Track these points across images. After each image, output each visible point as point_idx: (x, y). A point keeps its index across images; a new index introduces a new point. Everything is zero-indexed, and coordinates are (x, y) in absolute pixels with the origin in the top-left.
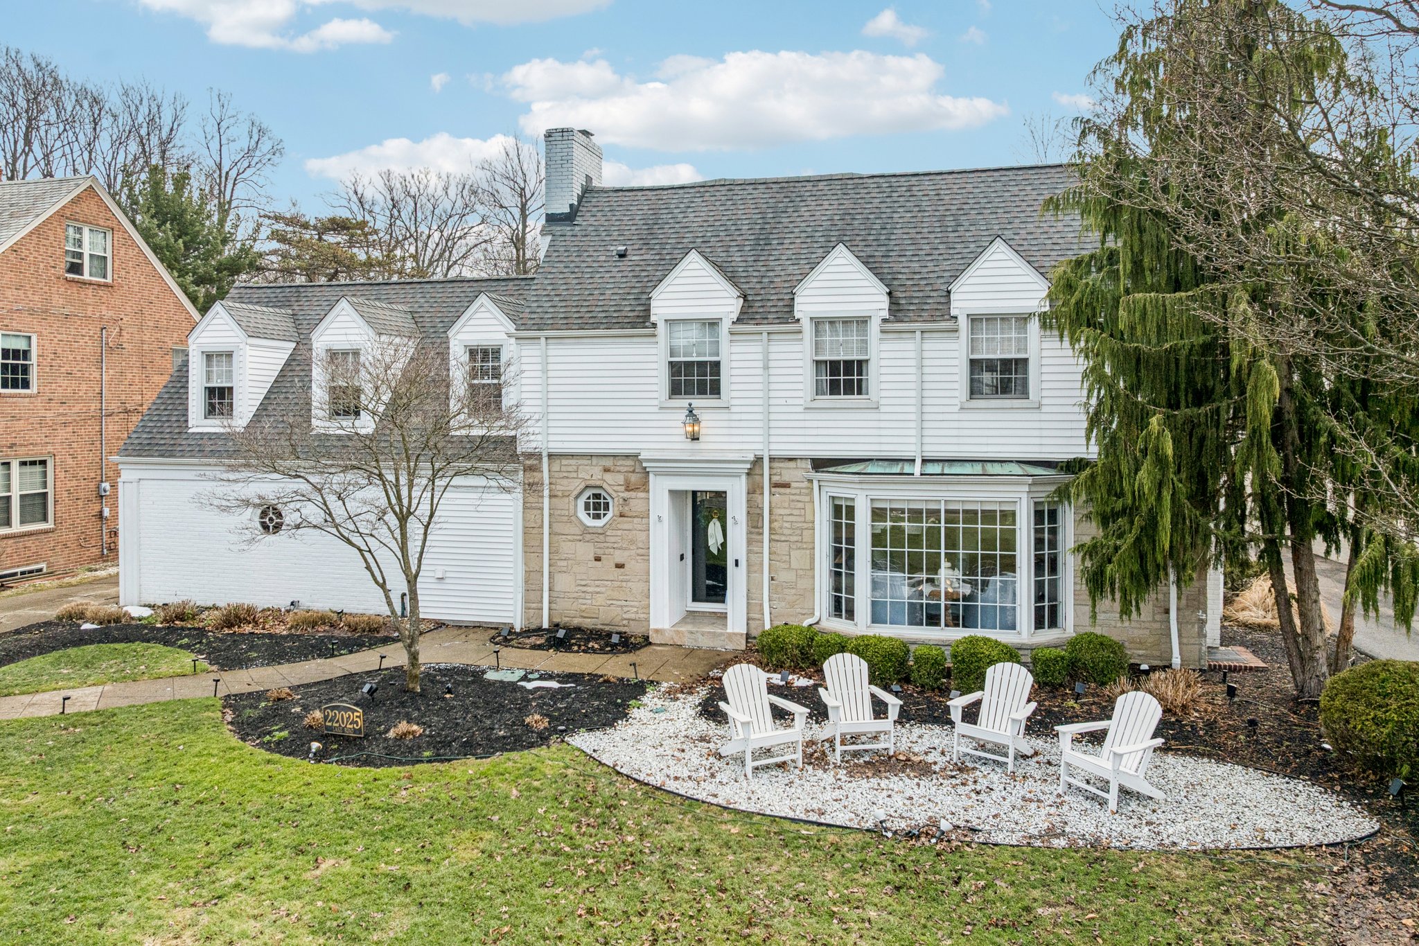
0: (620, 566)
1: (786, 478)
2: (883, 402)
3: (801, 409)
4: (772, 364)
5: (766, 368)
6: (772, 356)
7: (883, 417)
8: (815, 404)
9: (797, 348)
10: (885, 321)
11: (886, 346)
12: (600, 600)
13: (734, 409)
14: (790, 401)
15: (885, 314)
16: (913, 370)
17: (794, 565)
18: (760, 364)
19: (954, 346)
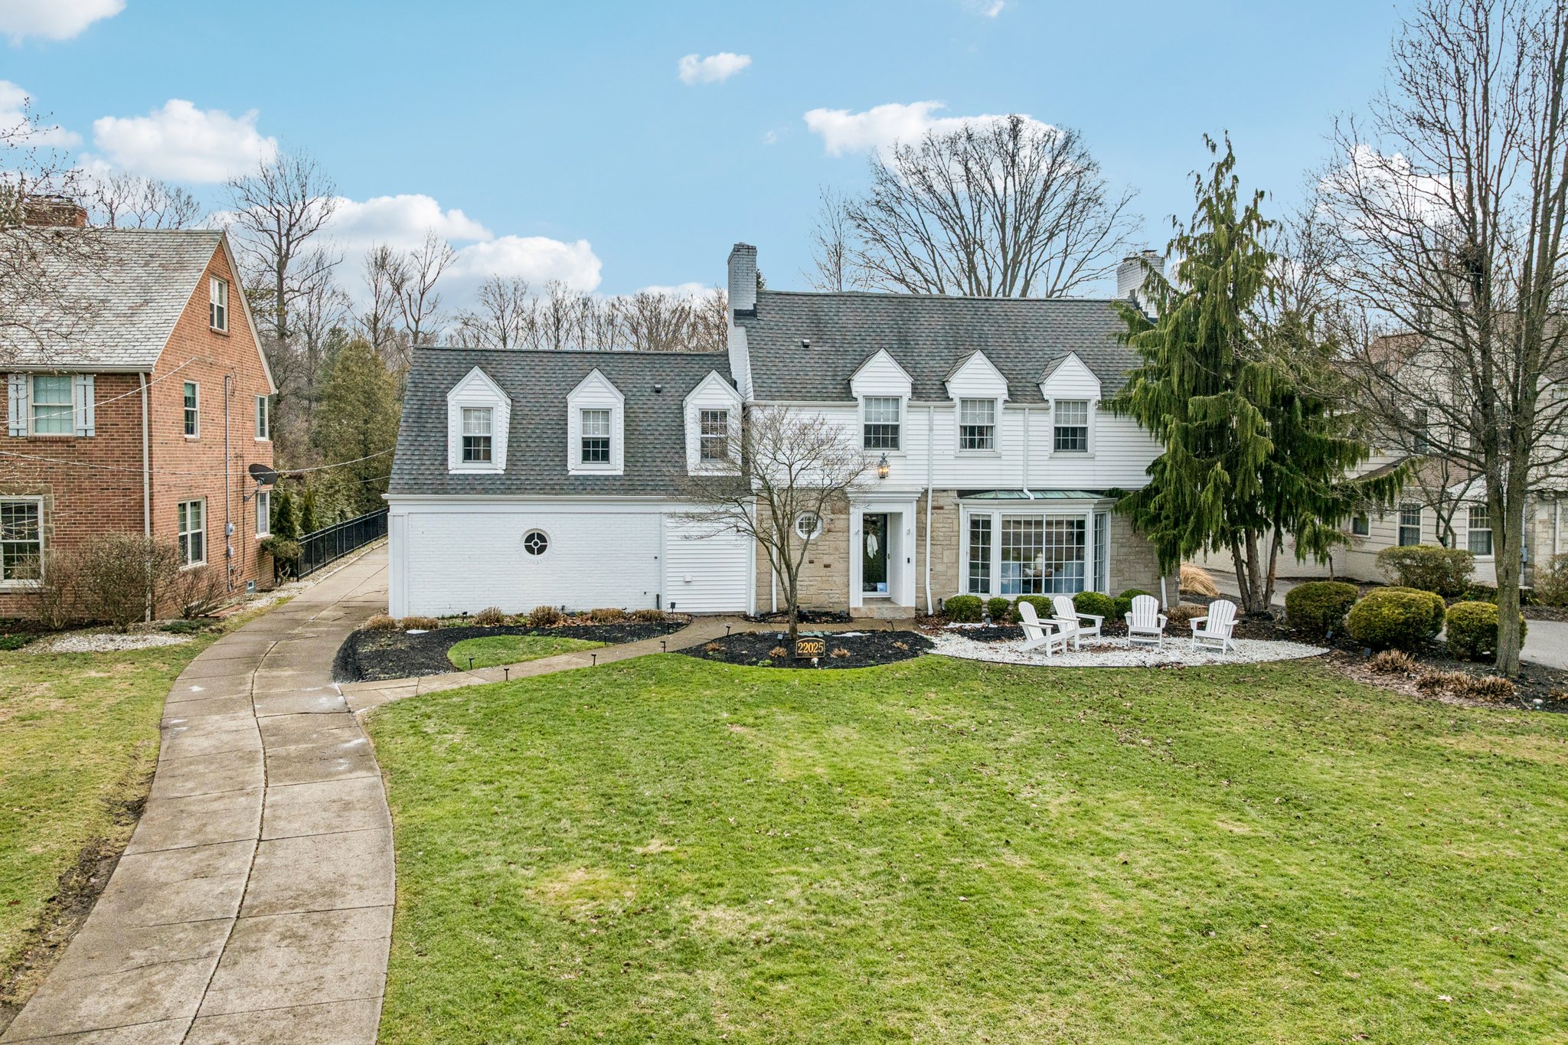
0: (827, 566)
1: (941, 503)
2: (1003, 453)
3: (952, 457)
4: (935, 427)
5: (931, 430)
6: (935, 422)
7: (1003, 463)
8: (962, 455)
9: (951, 417)
10: (1006, 401)
11: (1007, 418)
12: (812, 590)
13: (909, 457)
14: (946, 452)
15: (1006, 397)
16: (1022, 433)
17: (946, 560)
18: (927, 428)
19: (1047, 419)
